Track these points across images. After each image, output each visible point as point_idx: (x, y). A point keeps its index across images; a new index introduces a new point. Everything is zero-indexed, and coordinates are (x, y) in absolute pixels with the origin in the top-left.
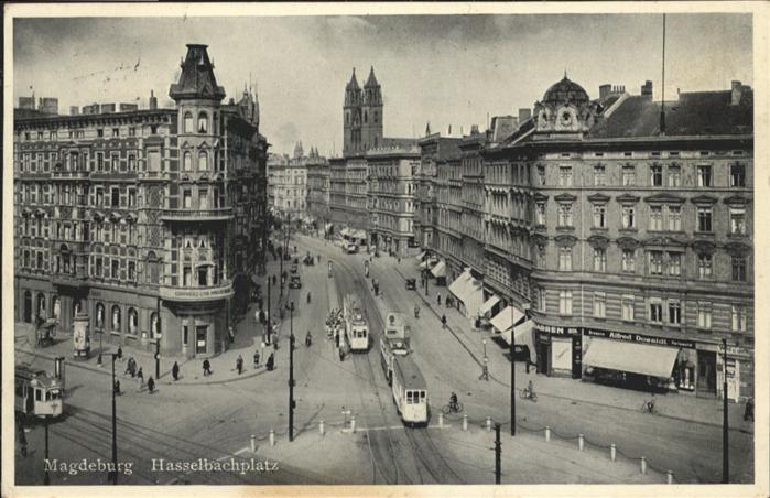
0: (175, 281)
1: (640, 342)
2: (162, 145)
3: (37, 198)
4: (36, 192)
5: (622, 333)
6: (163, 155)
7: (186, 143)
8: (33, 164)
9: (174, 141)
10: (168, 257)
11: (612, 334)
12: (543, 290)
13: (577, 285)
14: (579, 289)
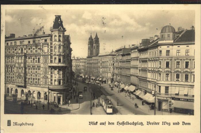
0: (51, 83)
1: (190, 101)
2: (48, 45)
3: (10, 61)
4: (10, 60)
5: (184, 99)
6: (48, 47)
7: (55, 44)
8: (9, 52)
9: (51, 44)
10: (49, 76)
11: (181, 99)
12: (160, 87)
13: (171, 85)
14: (171, 86)
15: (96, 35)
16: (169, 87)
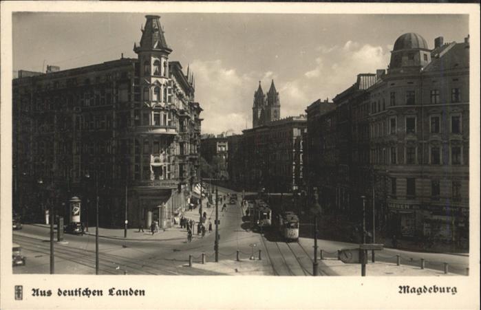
6: (130, 91)
7: (145, 82)
9: (137, 81)
10: (132, 160)
12: (394, 180)
13: (419, 174)
14: (421, 177)
15: (273, 84)
16: (416, 180)
